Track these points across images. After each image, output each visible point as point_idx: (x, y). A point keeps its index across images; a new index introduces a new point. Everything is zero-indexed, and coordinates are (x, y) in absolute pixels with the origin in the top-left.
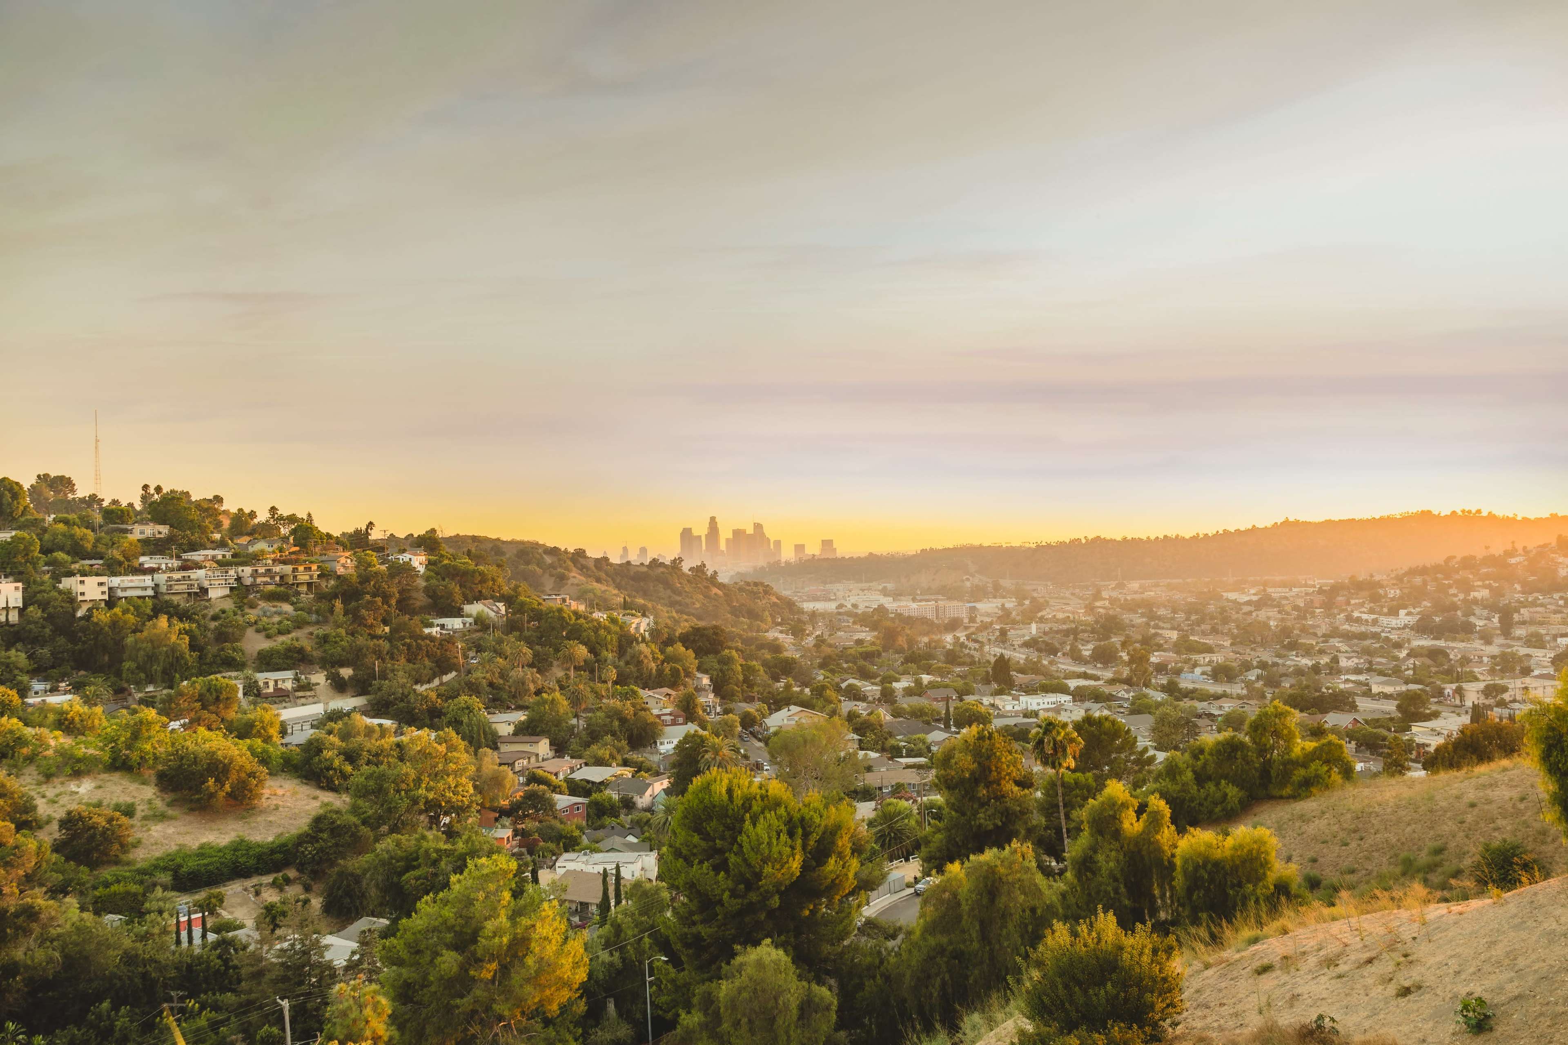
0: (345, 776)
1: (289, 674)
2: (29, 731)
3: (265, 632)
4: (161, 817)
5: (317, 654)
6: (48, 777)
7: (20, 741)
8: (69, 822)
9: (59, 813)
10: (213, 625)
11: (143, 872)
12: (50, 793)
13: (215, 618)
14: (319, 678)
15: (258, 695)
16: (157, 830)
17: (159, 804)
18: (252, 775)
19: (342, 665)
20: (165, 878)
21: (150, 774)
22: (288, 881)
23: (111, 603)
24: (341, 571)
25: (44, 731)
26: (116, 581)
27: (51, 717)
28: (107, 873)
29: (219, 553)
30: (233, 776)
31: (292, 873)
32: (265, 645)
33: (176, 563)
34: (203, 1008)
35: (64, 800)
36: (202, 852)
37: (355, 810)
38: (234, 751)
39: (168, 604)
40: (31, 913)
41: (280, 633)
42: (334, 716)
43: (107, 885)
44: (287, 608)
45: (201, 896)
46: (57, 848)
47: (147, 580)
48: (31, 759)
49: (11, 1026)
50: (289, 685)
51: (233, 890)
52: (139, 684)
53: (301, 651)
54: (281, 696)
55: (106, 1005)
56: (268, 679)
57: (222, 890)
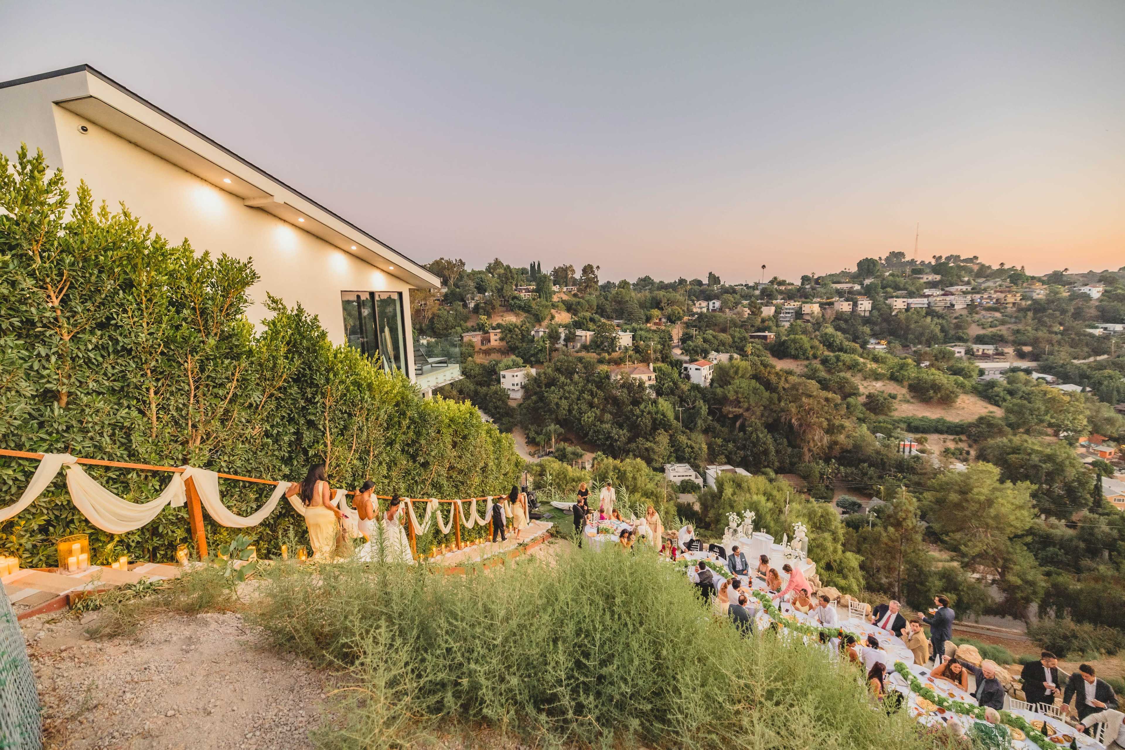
0: (1005, 400)
1: (991, 347)
2: (862, 360)
3: (983, 326)
4: (908, 402)
5: (1011, 338)
6: (865, 378)
7: (857, 364)
8: (869, 396)
9: (867, 393)
10: (955, 321)
11: (895, 421)
12: (865, 384)
13: (956, 318)
14: (1010, 350)
15: (973, 355)
16: (905, 406)
17: (908, 397)
18: (952, 392)
19: (1025, 344)
20: (904, 426)
21: (906, 383)
22: (961, 440)
23: (907, 310)
24: (1035, 296)
25: (868, 361)
26: (910, 301)
27: (871, 356)
28: (881, 418)
29: (964, 288)
30: (943, 392)
31: (964, 437)
32: (982, 332)
33: (940, 292)
34: (904, 478)
35: (870, 388)
36: (922, 419)
37: (1006, 419)
38: (945, 381)
39: (934, 311)
40: (843, 427)
41: (991, 327)
42: (1014, 370)
43: (880, 422)
44: (998, 315)
45: (919, 436)
46: (865, 405)
47: (925, 301)
48: (860, 371)
49: (833, 461)
50: (991, 352)
51: (933, 438)
52: (915, 345)
53: (1001, 336)
54: (985, 357)
55: (866, 465)
56: (979, 348)
57: (928, 436)
